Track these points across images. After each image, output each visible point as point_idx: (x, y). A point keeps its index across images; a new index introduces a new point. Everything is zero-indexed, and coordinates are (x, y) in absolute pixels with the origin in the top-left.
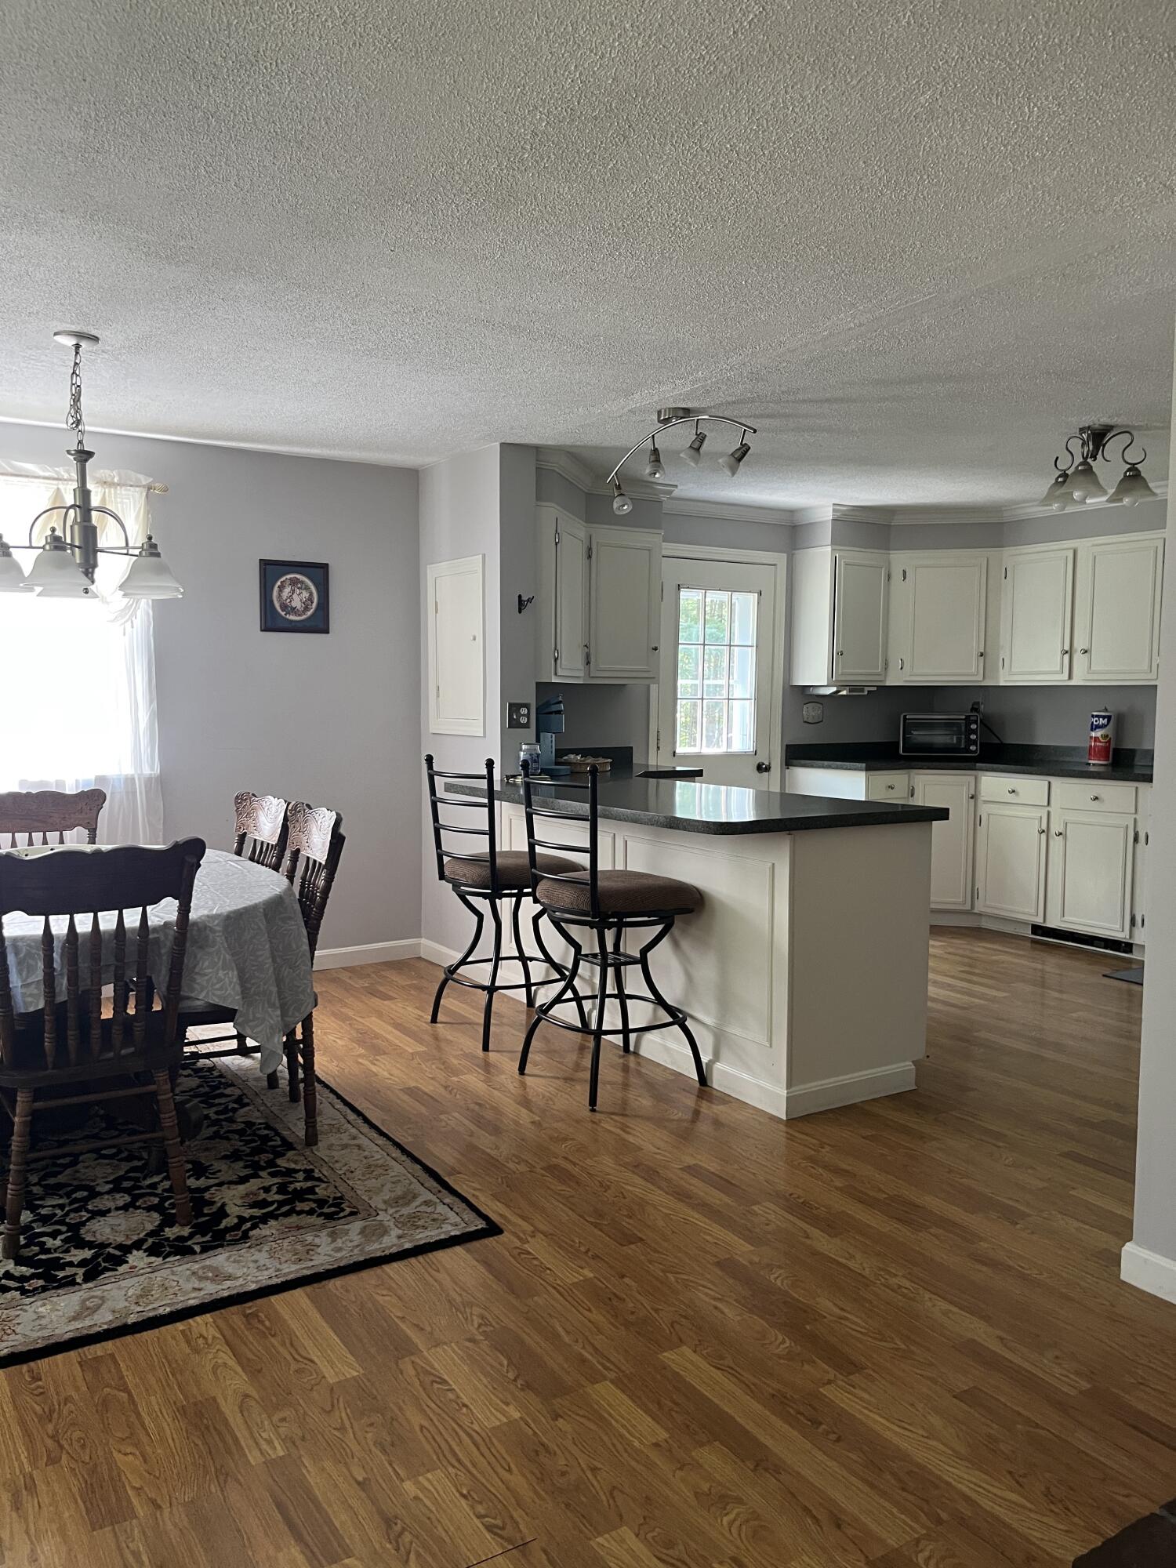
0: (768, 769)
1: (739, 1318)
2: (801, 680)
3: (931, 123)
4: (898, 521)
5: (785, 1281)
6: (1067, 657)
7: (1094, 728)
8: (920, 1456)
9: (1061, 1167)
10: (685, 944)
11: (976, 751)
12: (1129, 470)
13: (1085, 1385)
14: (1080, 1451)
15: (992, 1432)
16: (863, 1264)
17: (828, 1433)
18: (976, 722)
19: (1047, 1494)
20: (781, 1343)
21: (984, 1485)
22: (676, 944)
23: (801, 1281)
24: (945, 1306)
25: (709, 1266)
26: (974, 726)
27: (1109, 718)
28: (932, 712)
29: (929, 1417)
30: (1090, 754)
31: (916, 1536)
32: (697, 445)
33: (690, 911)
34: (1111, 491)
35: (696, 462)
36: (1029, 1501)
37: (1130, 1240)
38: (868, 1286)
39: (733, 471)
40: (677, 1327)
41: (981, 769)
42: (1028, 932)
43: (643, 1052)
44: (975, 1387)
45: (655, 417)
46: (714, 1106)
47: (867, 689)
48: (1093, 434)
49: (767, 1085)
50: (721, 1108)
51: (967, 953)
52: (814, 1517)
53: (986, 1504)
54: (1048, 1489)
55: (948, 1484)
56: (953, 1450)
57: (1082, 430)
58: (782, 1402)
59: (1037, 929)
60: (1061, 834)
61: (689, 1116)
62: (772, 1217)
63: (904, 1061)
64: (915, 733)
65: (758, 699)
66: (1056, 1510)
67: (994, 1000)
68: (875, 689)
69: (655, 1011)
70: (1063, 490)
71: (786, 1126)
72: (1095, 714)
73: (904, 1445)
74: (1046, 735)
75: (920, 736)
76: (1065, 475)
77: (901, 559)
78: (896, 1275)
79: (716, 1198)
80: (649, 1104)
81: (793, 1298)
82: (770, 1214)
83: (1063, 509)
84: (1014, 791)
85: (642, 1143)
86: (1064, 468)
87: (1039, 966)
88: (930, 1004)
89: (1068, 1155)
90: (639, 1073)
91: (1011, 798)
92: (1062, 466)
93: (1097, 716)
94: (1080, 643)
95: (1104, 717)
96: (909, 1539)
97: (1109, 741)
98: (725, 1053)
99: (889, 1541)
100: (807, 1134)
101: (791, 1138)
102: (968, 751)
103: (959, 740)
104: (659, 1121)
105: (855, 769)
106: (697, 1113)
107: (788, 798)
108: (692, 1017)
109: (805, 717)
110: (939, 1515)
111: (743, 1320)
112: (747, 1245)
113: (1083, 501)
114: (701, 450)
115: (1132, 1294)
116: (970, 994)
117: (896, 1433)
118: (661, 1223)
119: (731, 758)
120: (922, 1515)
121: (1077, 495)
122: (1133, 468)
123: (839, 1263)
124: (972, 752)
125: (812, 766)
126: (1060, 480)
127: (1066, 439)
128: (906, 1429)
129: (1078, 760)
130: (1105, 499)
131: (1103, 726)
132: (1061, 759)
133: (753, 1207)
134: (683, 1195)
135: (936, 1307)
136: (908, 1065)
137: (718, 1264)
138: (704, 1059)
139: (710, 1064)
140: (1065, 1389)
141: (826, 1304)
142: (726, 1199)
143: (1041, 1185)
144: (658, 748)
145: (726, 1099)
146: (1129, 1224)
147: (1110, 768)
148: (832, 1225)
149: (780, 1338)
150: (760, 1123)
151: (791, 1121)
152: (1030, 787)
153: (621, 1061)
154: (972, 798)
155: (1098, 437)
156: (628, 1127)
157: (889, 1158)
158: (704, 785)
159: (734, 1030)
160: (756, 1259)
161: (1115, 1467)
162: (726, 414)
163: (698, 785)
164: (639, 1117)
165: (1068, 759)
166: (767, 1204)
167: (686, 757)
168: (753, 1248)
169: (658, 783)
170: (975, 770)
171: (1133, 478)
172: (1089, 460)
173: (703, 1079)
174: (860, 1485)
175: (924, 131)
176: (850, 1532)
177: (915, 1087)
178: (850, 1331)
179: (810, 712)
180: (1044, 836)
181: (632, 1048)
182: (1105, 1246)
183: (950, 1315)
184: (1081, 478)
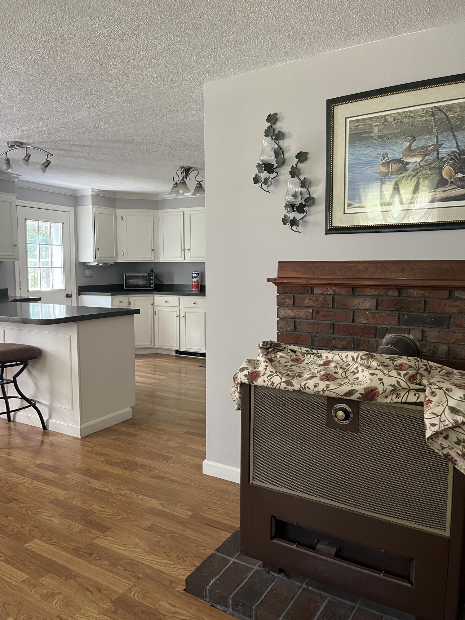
0: (71, 296)
1: (60, 522)
2: (82, 260)
3: (110, 41)
4: (118, 197)
5: (79, 502)
6: (183, 251)
7: (194, 277)
8: (132, 556)
9: (184, 438)
10: (34, 372)
11: (153, 287)
12: (198, 184)
13: (190, 514)
14: (189, 538)
15: (158, 539)
16: (111, 488)
17: (96, 557)
18: (152, 276)
19: (178, 557)
20: (77, 527)
21: (154, 560)
22: (30, 372)
23: (86, 501)
24: (142, 497)
25: (47, 504)
26: (152, 278)
27: (198, 274)
28: (136, 272)
29: (135, 540)
30: (192, 287)
31: (130, 586)
32: (27, 158)
33: (35, 358)
34: (192, 191)
35: (27, 166)
36: (171, 561)
37: (205, 459)
38: (113, 496)
39: (44, 171)
40: (32, 532)
41: (155, 294)
42: (174, 353)
43: (17, 420)
44: (153, 524)
45: (6, 144)
46: (50, 438)
47: (110, 263)
48: (185, 170)
49: (71, 425)
50: (53, 438)
51: (153, 363)
52: (90, 591)
53: (156, 567)
54: (178, 555)
55: (142, 563)
56: (144, 550)
57: (181, 168)
58: (77, 551)
59: (177, 352)
60: (184, 316)
61: (39, 444)
62: (74, 478)
63: (127, 408)
64: (130, 280)
65: (65, 267)
66: (181, 562)
67: (162, 380)
68: (113, 263)
69: (22, 402)
70: (176, 189)
71: (81, 440)
72: (193, 272)
73: (126, 553)
74: (177, 281)
75: (132, 282)
76: (176, 184)
77: (120, 212)
78: (124, 490)
79: (50, 475)
80: (20, 441)
81: (83, 508)
82: (74, 477)
83: (177, 197)
84: (167, 302)
85: (16, 458)
86: (176, 181)
87: (178, 366)
88: (136, 384)
89: (186, 433)
90: (16, 429)
91: (166, 304)
92: (176, 180)
93: (194, 273)
94: (187, 247)
95: (196, 274)
96: (127, 588)
97: (199, 283)
98: (54, 415)
99: (120, 591)
100: (89, 442)
101: (83, 445)
102: (150, 287)
103: (147, 283)
104: (25, 448)
105: (107, 295)
106: (42, 442)
107: (79, 308)
108: (39, 402)
109: (85, 274)
110: (138, 575)
111: (61, 522)
112: (64, 491)
113: (183, 194)
114: (29, 161)
115: (206, 478)
116: (154, 379)
117: (122, 549)
118: (25, 491)
119: (54, 293)
120: (132, 577)
121: (181, 192)
122: (199, 183)
123: (102, 490)
124: (151, 287)
125: (89, 295)
126: (175, 185)
127: (176, 171)
128: (126, 547)
129: (189, 289)
130: (191, 194)
131: (197, 277)
132: (183, 289)
133: (66, 476)
134: (36, 477)
135: (139, 498)
136: (129, 409)
137: (51, 502)
138: (45, 419)
139: (47, 421)
140: (184, 516)
141: (96, 507)
142: (55, 475)
143: (177, 445)
144: (21, 289)
145: (55, 434)
146: (204, 453)
147: (199, 292)
148: (99, 476)
149: (77, 525)
150: (70, 441)
151: (82, 438)
152: (172, 299)
153: (7, 425)
154: (152, 305)
155: (187, 171)
156: (11, 453)
157: (122, 446)
158: (43, 304)
159: (57, 405)
160: (67, 496)
161: (200, 540)
162: (40, 147)
163: (40, 304)
164: (15, 448)
165: (186, 289)
166: (73, 473)
167: (34, 292)
168: (66, 492)
169: (21, 304)
170: (153, 294)
171: (200, 187)
172: (185, 179)
173: (45, 427)
174: (108, 573)
175: (108, 43)
176: (104, 592)
177: (132, 417)
178: (105, 515)
179: (87, 272)
180: (178, 317)
181: (12, 419)
182: (197, 463)
183: (144, 500)
184: (181, 186)
